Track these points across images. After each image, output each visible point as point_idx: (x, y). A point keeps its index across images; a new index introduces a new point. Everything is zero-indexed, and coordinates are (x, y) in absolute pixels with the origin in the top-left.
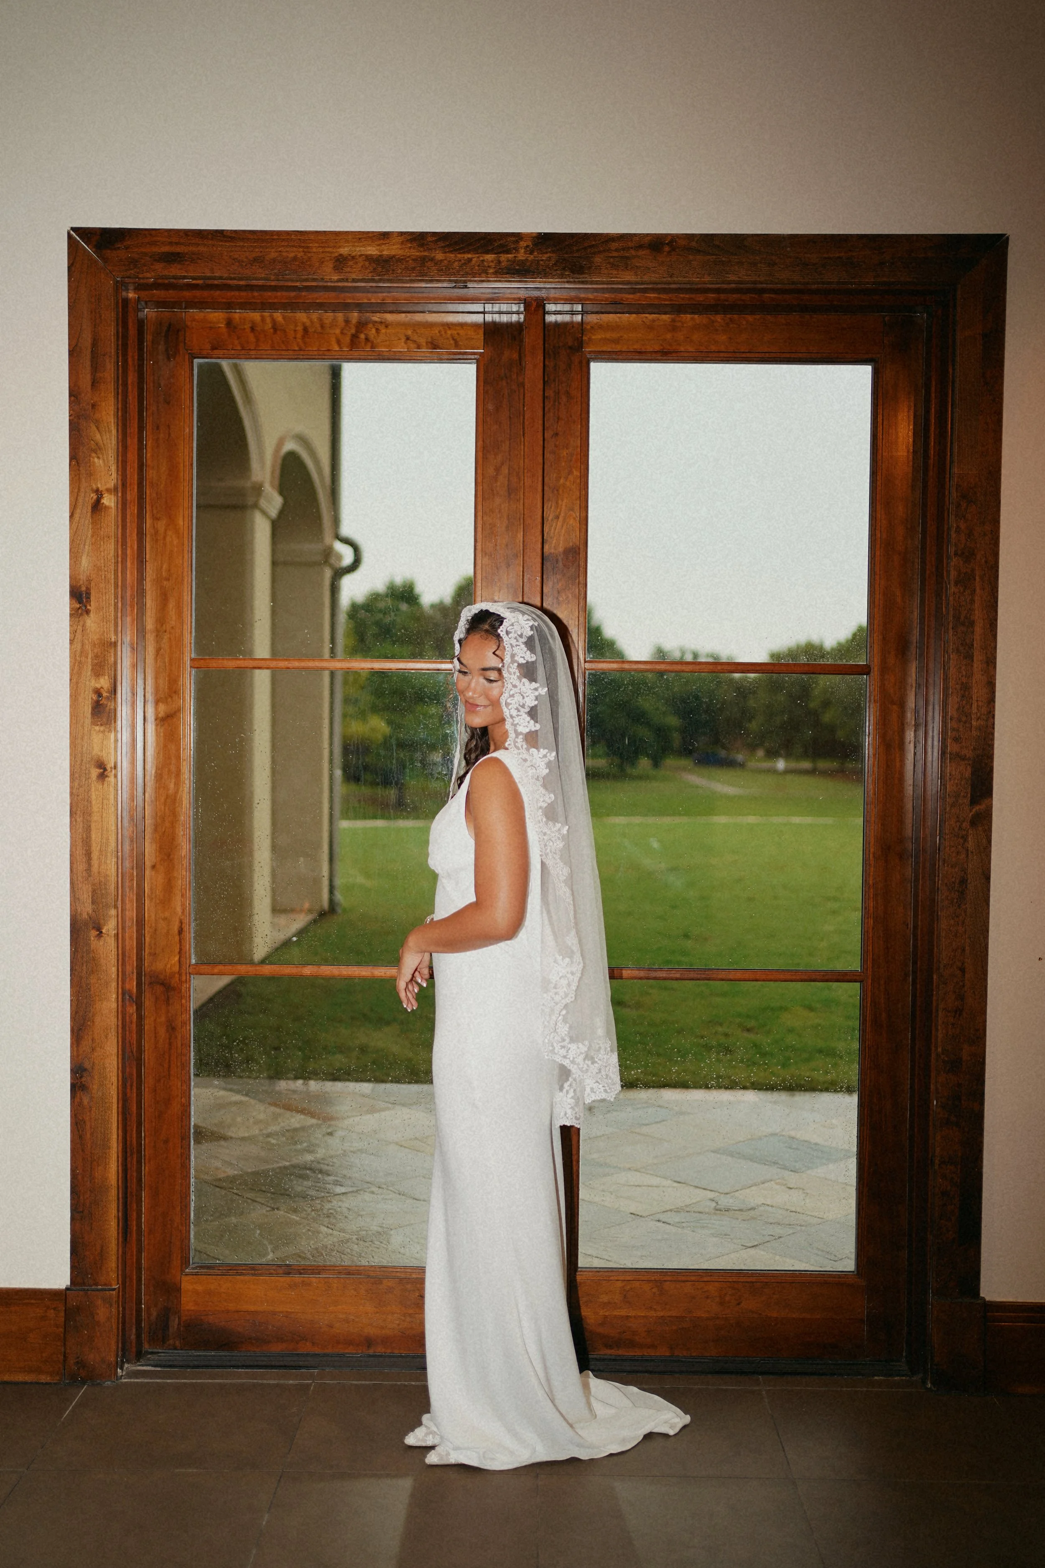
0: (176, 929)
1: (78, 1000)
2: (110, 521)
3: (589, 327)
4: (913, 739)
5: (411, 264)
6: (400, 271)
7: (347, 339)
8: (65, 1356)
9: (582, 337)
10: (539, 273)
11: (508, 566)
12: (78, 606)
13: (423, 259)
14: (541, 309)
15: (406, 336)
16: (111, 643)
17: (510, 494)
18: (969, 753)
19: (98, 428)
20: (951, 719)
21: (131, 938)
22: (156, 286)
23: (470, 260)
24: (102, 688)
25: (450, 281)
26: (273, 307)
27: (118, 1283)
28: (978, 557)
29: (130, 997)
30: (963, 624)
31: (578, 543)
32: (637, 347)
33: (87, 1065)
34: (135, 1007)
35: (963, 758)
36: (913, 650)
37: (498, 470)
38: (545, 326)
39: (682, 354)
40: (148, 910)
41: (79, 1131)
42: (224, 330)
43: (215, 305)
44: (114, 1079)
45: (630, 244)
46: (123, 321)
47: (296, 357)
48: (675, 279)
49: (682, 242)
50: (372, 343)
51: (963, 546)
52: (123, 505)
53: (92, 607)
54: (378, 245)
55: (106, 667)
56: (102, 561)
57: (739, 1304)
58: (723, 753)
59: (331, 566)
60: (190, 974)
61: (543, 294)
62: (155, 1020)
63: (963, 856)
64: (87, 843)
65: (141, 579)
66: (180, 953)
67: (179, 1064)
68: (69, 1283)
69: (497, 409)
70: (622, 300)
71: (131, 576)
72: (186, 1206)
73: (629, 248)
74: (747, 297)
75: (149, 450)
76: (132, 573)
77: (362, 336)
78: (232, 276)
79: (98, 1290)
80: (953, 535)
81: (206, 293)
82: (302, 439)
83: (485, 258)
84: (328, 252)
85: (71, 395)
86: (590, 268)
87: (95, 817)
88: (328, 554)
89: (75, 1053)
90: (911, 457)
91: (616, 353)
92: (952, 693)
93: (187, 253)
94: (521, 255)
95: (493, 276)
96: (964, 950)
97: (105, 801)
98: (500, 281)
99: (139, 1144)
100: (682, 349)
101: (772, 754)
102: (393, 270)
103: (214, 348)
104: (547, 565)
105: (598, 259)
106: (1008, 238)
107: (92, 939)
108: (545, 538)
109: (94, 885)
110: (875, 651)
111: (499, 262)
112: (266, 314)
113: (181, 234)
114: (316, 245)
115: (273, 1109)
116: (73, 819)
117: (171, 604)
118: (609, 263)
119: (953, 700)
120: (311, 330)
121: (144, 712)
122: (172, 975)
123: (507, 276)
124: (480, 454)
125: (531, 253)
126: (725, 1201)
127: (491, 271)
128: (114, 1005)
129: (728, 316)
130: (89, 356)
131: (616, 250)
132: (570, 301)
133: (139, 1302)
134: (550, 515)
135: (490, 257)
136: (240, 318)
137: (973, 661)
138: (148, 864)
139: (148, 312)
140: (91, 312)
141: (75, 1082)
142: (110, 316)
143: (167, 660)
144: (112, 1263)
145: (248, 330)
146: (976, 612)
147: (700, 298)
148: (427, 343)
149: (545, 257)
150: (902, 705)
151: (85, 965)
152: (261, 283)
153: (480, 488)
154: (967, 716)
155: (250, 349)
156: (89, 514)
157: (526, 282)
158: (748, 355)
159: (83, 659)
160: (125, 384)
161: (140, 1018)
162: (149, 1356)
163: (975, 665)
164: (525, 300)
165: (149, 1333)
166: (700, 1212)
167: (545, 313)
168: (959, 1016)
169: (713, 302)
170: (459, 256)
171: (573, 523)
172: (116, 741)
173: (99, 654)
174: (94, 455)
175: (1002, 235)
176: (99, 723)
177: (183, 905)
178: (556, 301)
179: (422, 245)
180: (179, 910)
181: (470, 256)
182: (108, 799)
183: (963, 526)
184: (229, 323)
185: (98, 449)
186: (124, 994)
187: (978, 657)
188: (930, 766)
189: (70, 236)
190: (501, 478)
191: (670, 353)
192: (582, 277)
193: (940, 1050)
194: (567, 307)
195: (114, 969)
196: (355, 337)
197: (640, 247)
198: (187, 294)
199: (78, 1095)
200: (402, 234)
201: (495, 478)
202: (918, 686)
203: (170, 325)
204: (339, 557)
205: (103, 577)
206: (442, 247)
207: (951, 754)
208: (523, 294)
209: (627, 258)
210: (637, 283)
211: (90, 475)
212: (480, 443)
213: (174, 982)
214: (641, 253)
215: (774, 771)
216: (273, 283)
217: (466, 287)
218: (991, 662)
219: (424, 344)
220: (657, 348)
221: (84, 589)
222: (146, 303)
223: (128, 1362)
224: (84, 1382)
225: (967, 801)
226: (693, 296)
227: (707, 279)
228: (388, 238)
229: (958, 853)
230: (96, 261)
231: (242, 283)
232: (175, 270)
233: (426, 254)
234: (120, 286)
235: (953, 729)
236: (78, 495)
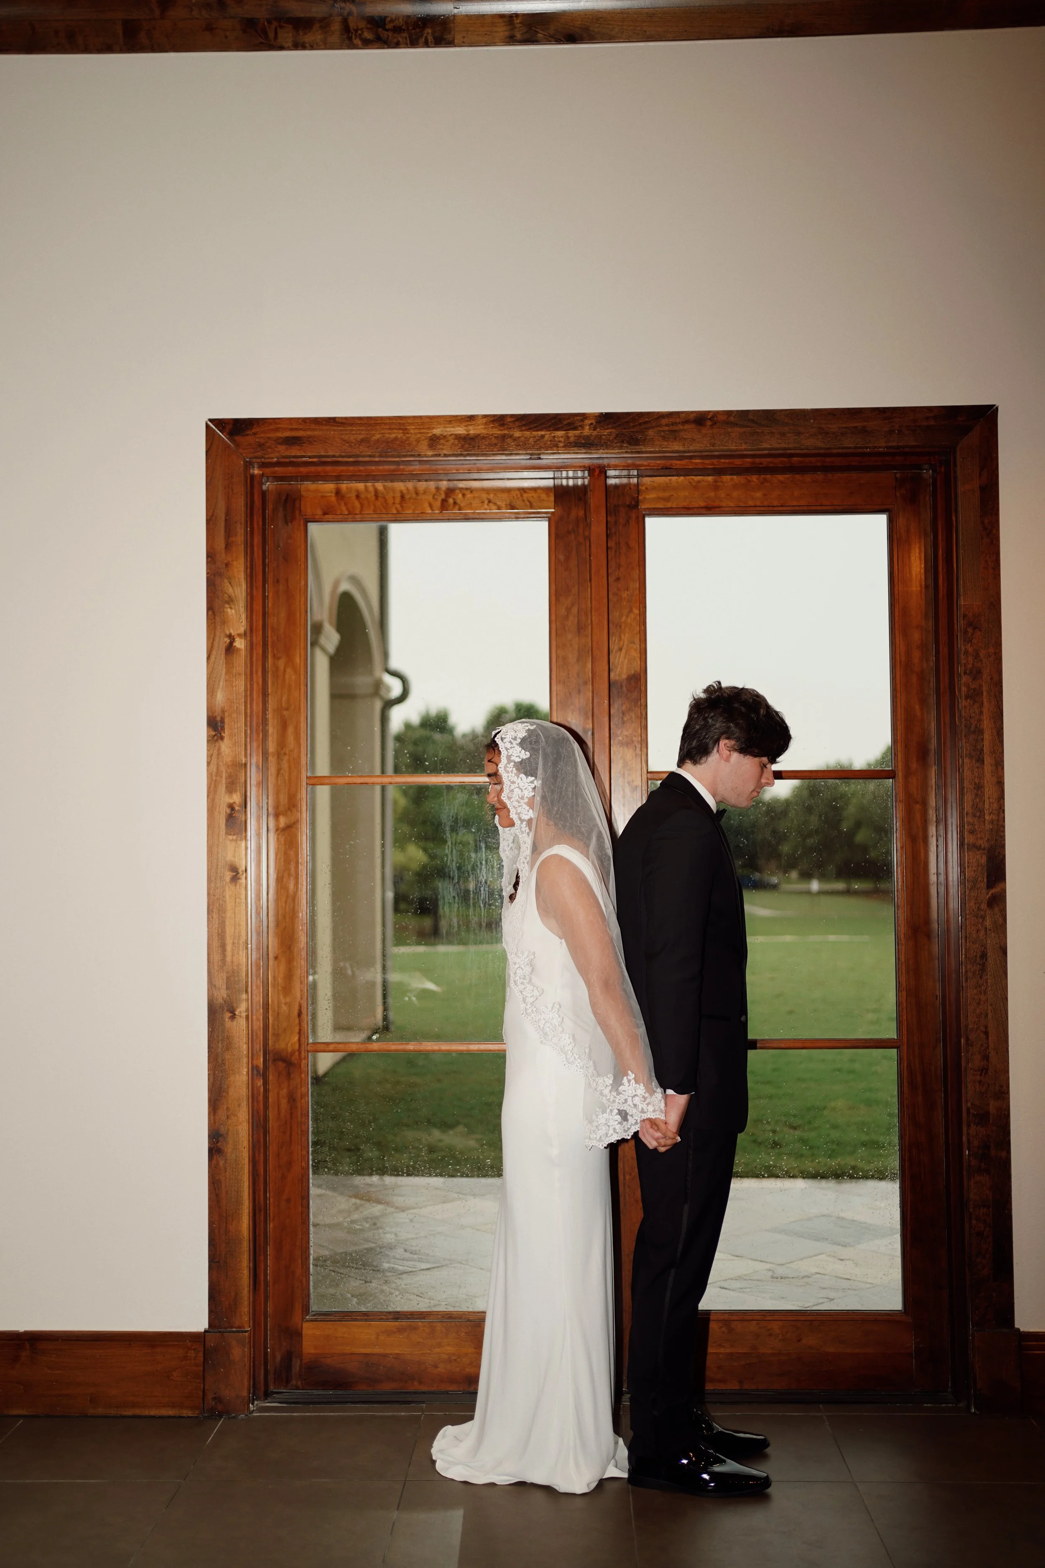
0: (296, 1012)
1: (214, 1074)
2: (240, 661)
3: (644, 488)
4: (935, 833)
5: (494, 441)
6: (484, 447)
7: (438, 504)
8: (204, 1392)
9: (638, 497)
10: (602, 446)
11: (579, 692)
12: (214, 733)
13: (504, 437)
14: (603, 475)
15: (488, 499)
16: (242, 764)
17: (579, 632)
18: (983, 843)
19: (230, 583)
20: (967, 814)
21: (258, 1019)
22: (278, 464)
23: (543, 436)
24: (234, 803)
25: (527, 454)
26: (375, 478)
27: (250, 1327)
28: (985, 676)
29: (257, 1071)
30: (974, 732)
31: (638, 670)
32: (685, 504)
33: (223, 1130)
34: (262, 1081)
35: (979, 848)
36: (932, 758)
37: (569, 610)
38: (607, 487)
39: (724, 509)
40: (272, 996)
41: (215, 1190)
42: (333, 499)
43: (325, 478)
44: (246, 1144)
45: (678, 420)
46: (250, 495)
47: (395, 519)
48: (717, 448)
49: (722, 418)
50: (460, 506)
51: (971, 666)
52: (251, 647)
53: (226, 734)
54: (466, 426)
55: (238, 785)
56: (235, 695)
57: (799, 1341)
58: (757, 876)
59: (382, 698)
60: (308, 1051)
61: (606, 462)
62: (278, 1093)
63: (982, 933)
64: (222, 936)
65: (265, 709)
66: (300, 1033)
67: (299, 1132)
68: (207, 1326)
69: (568, 559)
70: (671, 465)
71: (257, 707)
72: (306, 1258)
73: (676, 424)
74: (777, 461)
75: (270, 600)
76: (257, 704)
77: (451, 501)
78: (343, 454)
79: (233, 1332)
80: (963, 657)
81: (319, 469)
82: (354, 580)
83: (556, 435)
84: (424, 433)
85: (208, 556)
86: (645, 440)
87: (229, 914)
88: (378, 685)
89: (212, 1121)
90: (924, 591)
91: (667, 509)
92: (967, 792)
93: (305, 437)
94: (587, 431)
95: (563, 449)
96: (987, 1015)
97: (238, 900)
98: (568, 453)
99: (266, 1204)
100: (724, 504)
101: (806, 876)
102: (479, 446)
103: (325, 514)
104: (613, 689)
105: (651, 433)
106: (997, 408)
107: (227, 1020)
108: (611, 667)
109: (227, 972)
110: (899, 758)
111: (568, 438)
112: (369, 484)
113: (300, 421)
114: (413, 427)
115: (354, 1200)
116: (210, 916)
117: (290, 730)
118: (661, 436)
119: (968, 798)
120: (407, 497)
121: (267, 824)
122: (293, 1053)
123: (575, 448)
124: (554, 598)
125: (595, 429)
126: (780, 1271)
127: (561, 445)
128: (245, 1078)
129: (762, 476)
130: (223, 524)
131: (667, 425)
132: (627, 467)
133: (266, 1348)
134: (614, 647)
135: (560, 433)
136: (347, 488)
137: (983, 764)
138: (271, 956)
139: (267, 486)
140: (225, 488)
141: (212, 1146)
142: (240, 491)
143: (287, 778)
144: (245, 1308)
145: (354, 497)
146: (985, 722)
147: (738, 462)
148: (506, 505)
149: (606, 432)
150: (924, 804)
151: (220, 1042)
152: (367, 459)
153: (554, 626)
154: (980, 812)
155: (355, 514)
156: (223, 656)
157: (591, 453)
158: (780, 509)
159: (218, 778)
160: (252, 546)
161: (266, 1091)
162: (275, 1395)
163: (986, 768)
164: (589, 467)
165: (275, 1375)
166: (758, 1280)
167: (606, 477)
168: (985, 1074)
169: (748, 465)
170: (534, 433)
171: (635, 654)
172: (246, 848)
173: (232, 774)
174: (227, 606)
175: (991, 406)
176: (232, 833)
177: (302, 991)
178: (615, 467)
179: (503, 425)
180: (298, 995)
181: (543, 433)
182: (240, 899)
183: (970, 649)
184: (338, 492)
185: (230, 601)
186: (254, 1068)
187: (988, 760)
188: (951, 857)
189: (207, 426)
190: (571, 618)
191: (715, 508)
192: (638, 448)
193: (969, 1105)
194: (625, 473)
195: (245, 1046)
196: (444, 501)
197: (687, 422)
198: (303, 470)
199: (215, 1157)
200: (485, 416)
201: (567, 617)
202: (938, 787)
203: (288, 495)
204: (388, 689)
205: (235, 708)
206: (519, 426)
207: (968, 845)
208: (587, 462)
209: (675, 431)
210: (685, 452)
211: (224, 622)
212: (553, 587)
213: (294, 1059)
214: (686, 427)
215: (809, 893)
216: (377, 459)
217: (540, 458)
218: (999, 764)
219: (504, 506)
220: (702, 504)
221: (219, 719)
222: (268, 477)
223: (257, 1399)
224: (220, 1416)
225: (984, 885)
226: (731, 461)
227: (744, 447)
228: (474, 420)
229: (978, 931)
230: (229, 446)
231: (351, 460)
232: (295, 451)
233: (506, 432)
234: (248, 465)
235: (969, 823)
236: (213, 640)
